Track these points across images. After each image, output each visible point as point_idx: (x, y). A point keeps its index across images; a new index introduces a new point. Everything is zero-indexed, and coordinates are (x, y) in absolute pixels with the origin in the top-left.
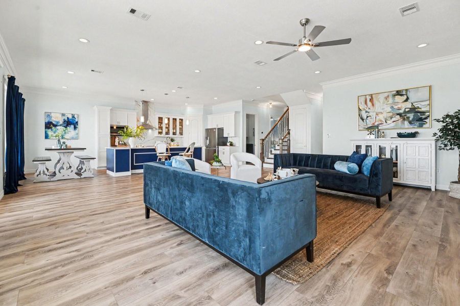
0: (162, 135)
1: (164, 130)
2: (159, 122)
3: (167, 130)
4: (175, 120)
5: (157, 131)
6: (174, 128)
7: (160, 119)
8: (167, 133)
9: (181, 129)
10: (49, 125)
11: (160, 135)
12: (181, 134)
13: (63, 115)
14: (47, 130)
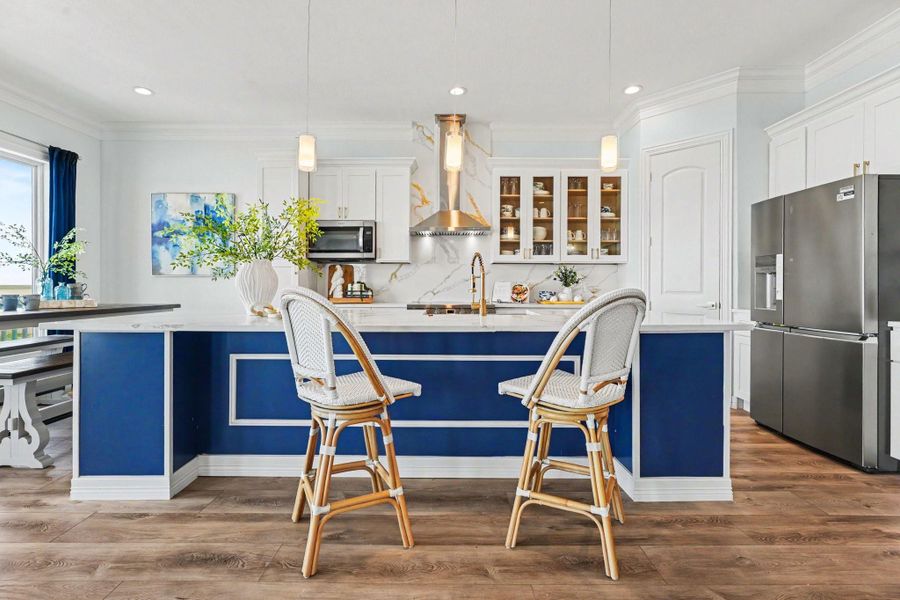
0: (519, 257)
1: (528, 235)
2: (504, 201)
3: (542, 231)
4: (578, 185)
5: (495, 239)
6: (576, 224)
7: (510, 185)
8: (543, 247)
9: (610, 226)
10: (162, 235)
11: (508, 257)
12: (612, 248)
13: (195, 198)
14: (156, 247)
